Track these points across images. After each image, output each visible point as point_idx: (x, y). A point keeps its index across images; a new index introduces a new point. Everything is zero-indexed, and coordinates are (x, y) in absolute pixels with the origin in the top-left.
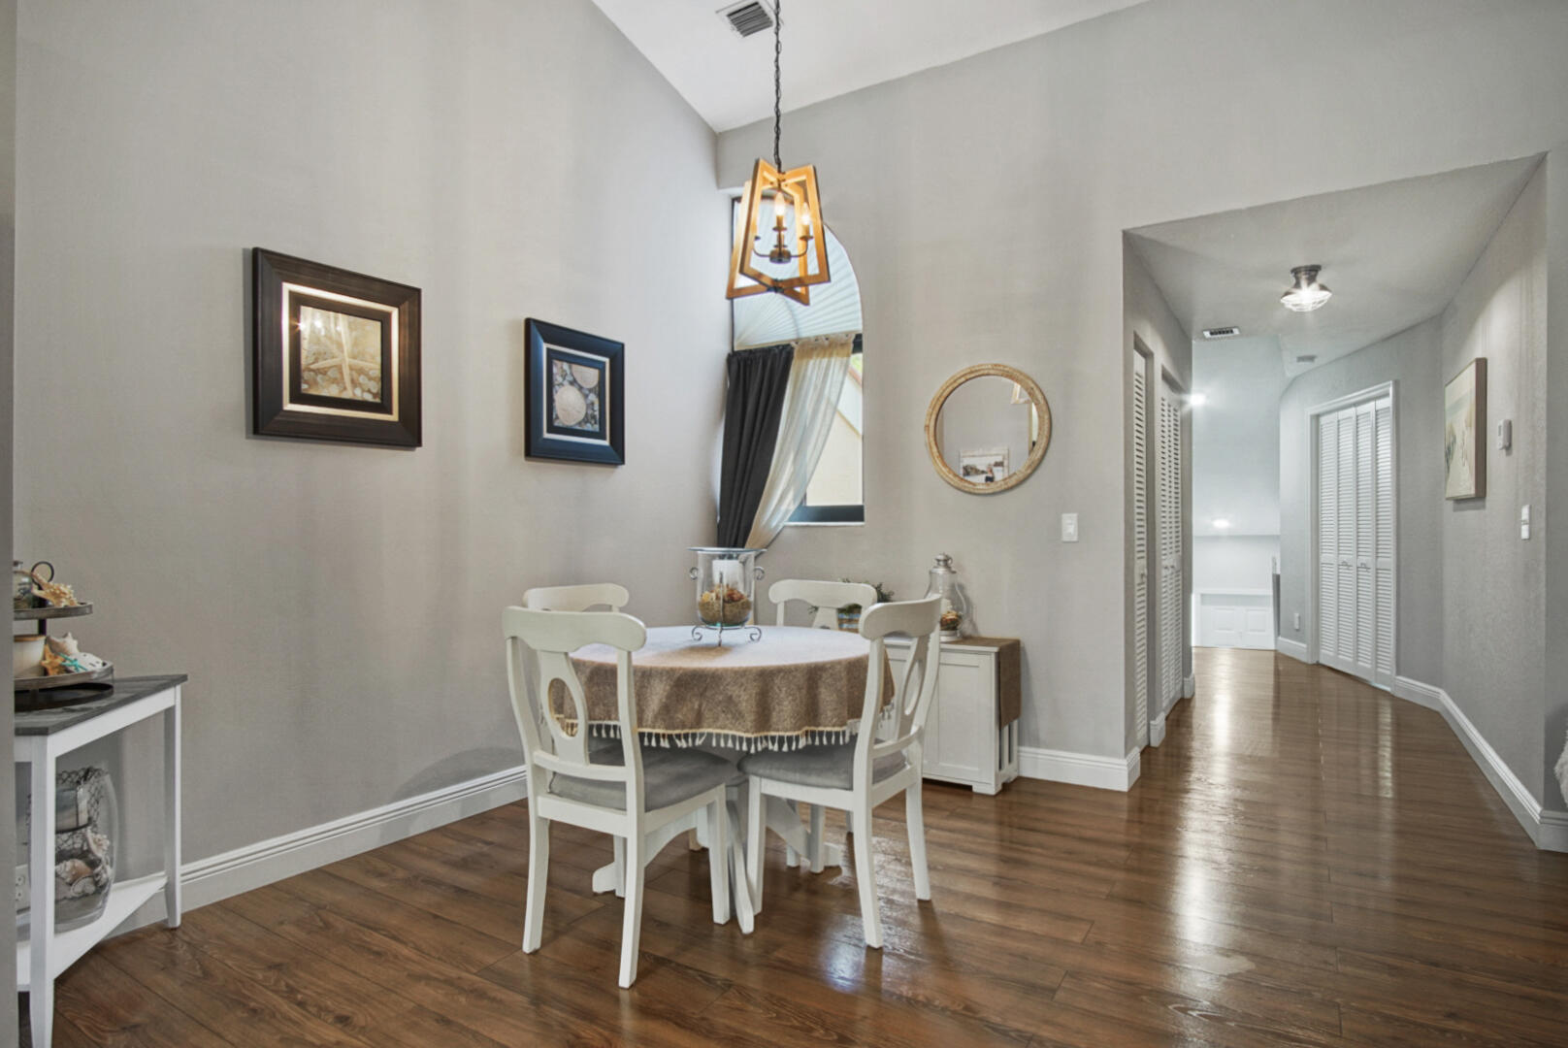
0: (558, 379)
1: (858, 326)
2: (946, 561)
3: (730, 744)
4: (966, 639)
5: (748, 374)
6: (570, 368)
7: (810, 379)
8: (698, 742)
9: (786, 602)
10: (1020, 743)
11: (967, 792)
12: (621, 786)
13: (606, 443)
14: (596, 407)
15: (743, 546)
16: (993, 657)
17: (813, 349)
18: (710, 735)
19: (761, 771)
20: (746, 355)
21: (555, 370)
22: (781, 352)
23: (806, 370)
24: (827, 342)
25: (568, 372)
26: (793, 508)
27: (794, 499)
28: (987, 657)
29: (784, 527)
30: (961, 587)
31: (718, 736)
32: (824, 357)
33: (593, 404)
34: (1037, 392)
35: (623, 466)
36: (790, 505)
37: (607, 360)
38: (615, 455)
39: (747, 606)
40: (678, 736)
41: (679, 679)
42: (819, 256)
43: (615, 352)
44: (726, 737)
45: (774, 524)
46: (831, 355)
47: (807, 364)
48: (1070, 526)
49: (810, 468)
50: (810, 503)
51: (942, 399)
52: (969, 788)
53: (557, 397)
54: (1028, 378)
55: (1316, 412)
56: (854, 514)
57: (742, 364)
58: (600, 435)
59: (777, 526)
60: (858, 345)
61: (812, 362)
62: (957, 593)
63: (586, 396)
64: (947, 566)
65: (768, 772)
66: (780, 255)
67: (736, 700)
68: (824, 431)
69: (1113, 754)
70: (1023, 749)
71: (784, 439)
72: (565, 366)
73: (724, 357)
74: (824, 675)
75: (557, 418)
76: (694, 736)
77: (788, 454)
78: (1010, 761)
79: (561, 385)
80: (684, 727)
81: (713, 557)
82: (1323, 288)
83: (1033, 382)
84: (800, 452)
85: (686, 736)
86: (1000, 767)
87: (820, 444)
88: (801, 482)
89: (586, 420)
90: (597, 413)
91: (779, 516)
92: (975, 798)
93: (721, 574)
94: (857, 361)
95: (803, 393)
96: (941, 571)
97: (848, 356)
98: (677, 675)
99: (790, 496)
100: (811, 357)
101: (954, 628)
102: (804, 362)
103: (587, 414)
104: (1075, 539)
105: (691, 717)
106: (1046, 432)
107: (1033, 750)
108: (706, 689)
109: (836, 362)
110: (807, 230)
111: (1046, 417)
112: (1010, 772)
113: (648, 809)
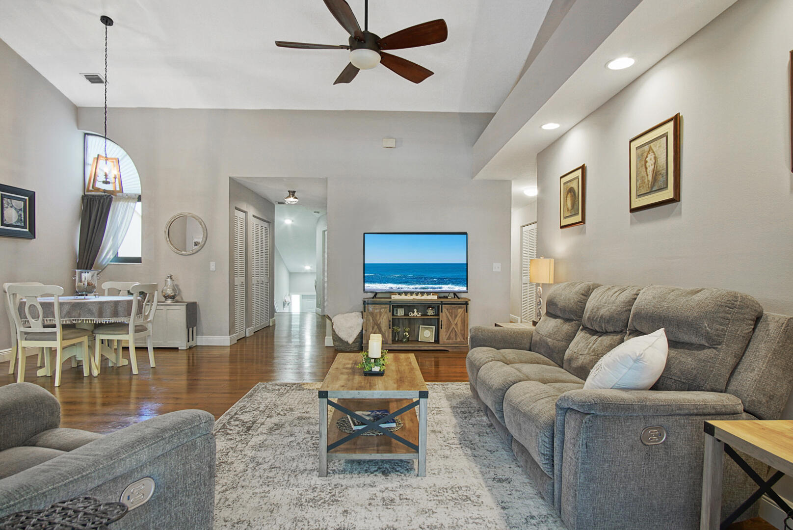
0: (5, 205)
1: (139, 192)
2: (171, 276)
3: (90, 322)
4: (177, 302)
5: (92, 205)
6: (11, 201)
7: (120, 210)
8: (79, 322)
9: (108, 289)
10: (197, 335)
11: (176, 350)
12: (55, 333)
13: (27, 230)
14: (23, 216)
15: (91, 269)
16: (185, 306)
17: (121, 199)
18: (83, 320)
19: (100, 332)
20: (91, 197)
21: (4, 202)
22: (107, 198)
23: (118, 206)
24: (127, 197)
25: (10, 203)
26: (112, 257)
27: (113, 254)
28: (183, 307)
29: (108, 264)
30: (177, 286)
31: (86, 320)
32: (126, 202)
33: (21, 215)
34: (202, 223)
35: (34, 239)
36: (111, 256)
37: (27, 198)
38: (32, 234)
39: (94, 287)
40: (73, 320)
41: (73, 305)
42: (119, 185)
43: (32, 196)
44: (89, 320)
45: (104, 263)
46: (128, 202)
47: (118, 204)
48: (213, 266)
49: (120, 242)
50: (120, 255)
51: (171, 223)
52: (178, 348)
53: (5, 212)
54: (200, 218)
55: (323, 230)
56: (138, 260)
57: (89, 200)
58: (25, 227)
59: (105, 264)
60: (139, 199)
61: (121, 203)
62: (176, 288)
63: (18, 212)
64: (171, 278)
65: (102, 332)
66: (106, 182)
67: (92, 310)
68: (125, 230)
69: (226, 335)
70: (198, 337)
71: (108, 232)
72: (9, 200)
73: (81, 196)
74: (120, 304)
75: (5, 220)
76: (78, 320)
77: (110, 237)
78: (193, 340)
79: (7, 207)
80: (75, 317)
81: (82, 272)
82: (296, 198)
83: (202, 220)
84: (115, 236)
85: (75, 320)
86: (188, 341)
87: (124, 234)
88: (116, 248)
89: (18, 221)
90: (23, 219)
91: (106, 260)
92: (179, 351)
93: (85, 277)
94: (139, 204)
95: (116, 215)
96: (169, 280)
97: (136, 203)
98: (72, 304)
99: (111, 253)
100: (120, 201)
101: (174, 298)
102: (117, 203)
103: (18, 219)
104: (214, 270)
105: (77, 315)
106: (205, 236)
107: (201, 337)
108: (82, 307)
109: (132, 204)
110: (115, 176)
111: (205, 231)
112: (191, 343)
113: (63, 340)
